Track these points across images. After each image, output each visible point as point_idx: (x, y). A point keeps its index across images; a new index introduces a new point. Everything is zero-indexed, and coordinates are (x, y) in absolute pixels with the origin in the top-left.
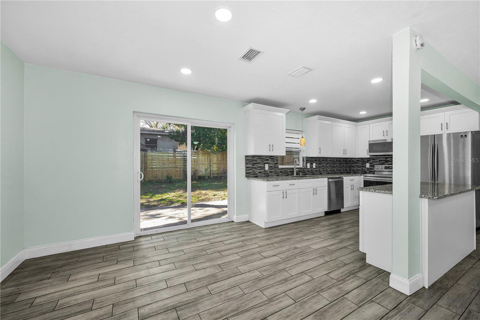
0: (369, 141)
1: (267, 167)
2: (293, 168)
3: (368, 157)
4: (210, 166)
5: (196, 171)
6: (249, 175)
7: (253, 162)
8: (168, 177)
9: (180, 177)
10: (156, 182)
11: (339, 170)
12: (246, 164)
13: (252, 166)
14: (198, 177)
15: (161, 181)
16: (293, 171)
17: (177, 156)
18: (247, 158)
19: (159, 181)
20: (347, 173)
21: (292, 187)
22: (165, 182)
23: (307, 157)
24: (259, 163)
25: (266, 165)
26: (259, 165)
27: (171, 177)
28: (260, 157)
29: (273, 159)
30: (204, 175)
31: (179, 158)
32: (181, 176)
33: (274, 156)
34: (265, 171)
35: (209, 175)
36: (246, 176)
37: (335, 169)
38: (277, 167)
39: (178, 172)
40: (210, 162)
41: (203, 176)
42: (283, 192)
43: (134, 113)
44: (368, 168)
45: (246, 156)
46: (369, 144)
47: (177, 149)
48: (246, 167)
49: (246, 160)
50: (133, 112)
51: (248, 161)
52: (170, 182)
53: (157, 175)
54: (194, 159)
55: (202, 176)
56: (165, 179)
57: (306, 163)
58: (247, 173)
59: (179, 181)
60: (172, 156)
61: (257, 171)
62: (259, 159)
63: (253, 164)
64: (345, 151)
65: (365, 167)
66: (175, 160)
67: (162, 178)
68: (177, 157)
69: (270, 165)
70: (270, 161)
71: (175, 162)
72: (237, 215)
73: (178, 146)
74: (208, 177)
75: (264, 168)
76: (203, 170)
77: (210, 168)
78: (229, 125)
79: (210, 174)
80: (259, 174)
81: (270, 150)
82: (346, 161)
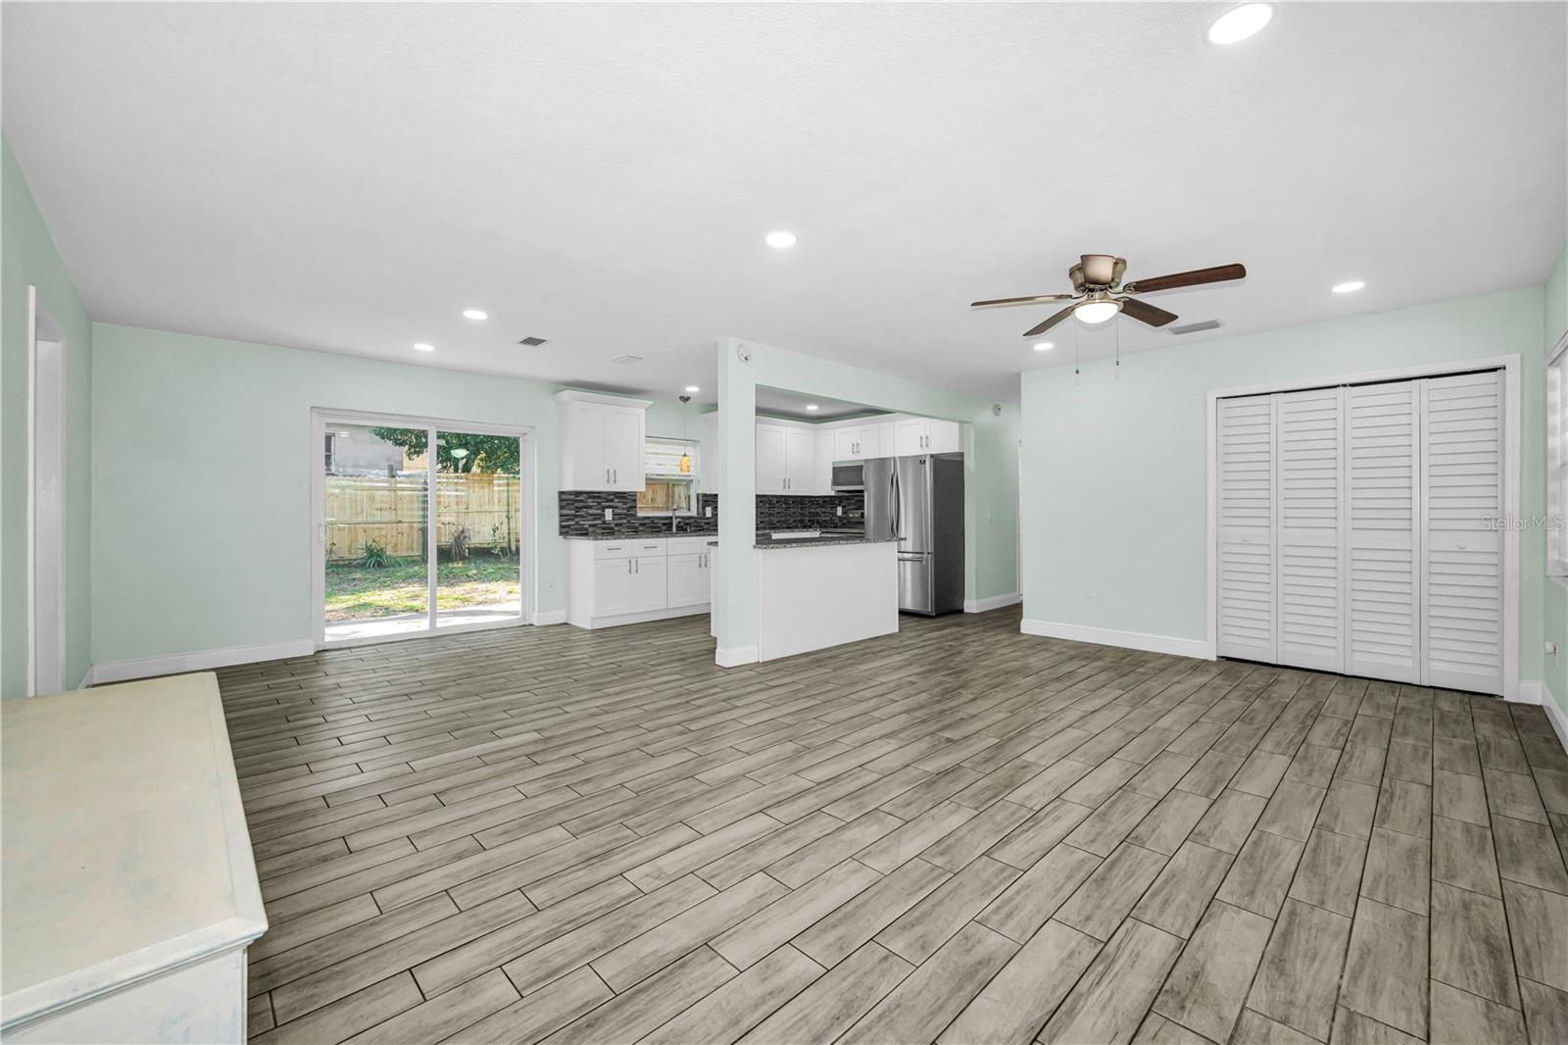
0: (834, 463)
1: (609, 515)
2: (671, 518)
3: (833, 494)
4: (508, 517)
5: (463, 532)
6: (565, 531)
7: (577, 504)
8: (371, 552)
9: (412, 549)
10: (332, 565)
11: (784, 522)
12: (561, 508)
13: (573, 512)
14: (469, 549)
15: (347, 562)
16: (672, 523)
17: (403, 489)
18: (563, 497)
19: (341, 563)
20: (805, 527)
21: (649, 552)
22: (363, 566)
23: (705, 495)
24: (591, 507)
25: (607, 510)
26: (591, 511)
27: (382, 549)
28: (591, 495)
29: (624, 498)
30: (489, 544)
31: (408, 496)
32: (415, 546)
33: (625, 493)
34: (604, 522)
35: (505, 545)
36: (561, 534)
37: (791, 520)
38: (634, 515)
39: (405, 535)
40: (508, 505)
41: (486, 546)
42: (630, 562)
43: (314, 410)
44: (840, 517)
45: (561, 493)
46: (834, 469)
47: (402, 470)
48: (561, 515)
49: (561, 500)
50: (312, 408)
51: (564, 503)
52: (380, 565)
53: (333, 544)
54: (457, 496)
55: (482, 546)
56: (360, 556)
57: (704, 507)
58: (562, 527)
59: (411, 561)
60: (384, 489)
61: (586, 523)
62: (590, 497)
63: (578, 509)
64: (786, 483)
65: (834, 514)
66: (396, 500)
67: (350, 553)
68: (399, 493)
69: (617, 511)
70: (617, 502)
71: (395, 505)
72: (539, 612)
73: (406, 458)
74: (502, 549)
75: (604, 516)
76: (488, 530)
77: (509, 523)
78: (524, 430)
79: (506, 540)
80: (590, 530)
81: (608, 481)
82: (802, 503)
